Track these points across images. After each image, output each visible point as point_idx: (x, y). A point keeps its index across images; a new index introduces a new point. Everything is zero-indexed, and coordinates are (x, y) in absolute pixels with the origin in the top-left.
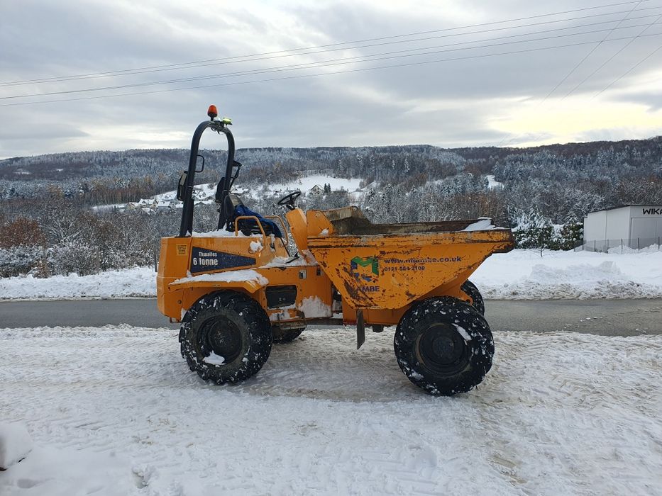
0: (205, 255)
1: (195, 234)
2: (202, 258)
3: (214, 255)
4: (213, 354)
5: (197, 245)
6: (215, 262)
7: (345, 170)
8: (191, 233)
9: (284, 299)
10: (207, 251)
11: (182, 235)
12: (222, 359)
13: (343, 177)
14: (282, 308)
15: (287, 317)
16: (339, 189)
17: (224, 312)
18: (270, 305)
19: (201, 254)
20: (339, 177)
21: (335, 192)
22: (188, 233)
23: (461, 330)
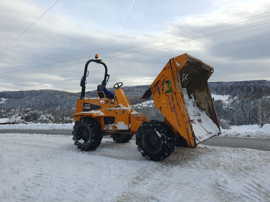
0: (87, 105)
1: (85, 98)
2: (86, 106)
3: (89, 105)
4: (82, 139)
5: (85, 102)
6: (89, 108)
7: (221, 92)
8: (84, 98)
9: (110, 122)
10: (87, 104)
11: (81, 98)
12: (84, 141)
13: (220, 95)
14: (109, 125)
15: (111, 128)
16: (218, 99)
17: (85, 124)
18: (105, 124)
20: (218, 94)
21: (216, 101)
22: (83, 98)
23: (157, 132)
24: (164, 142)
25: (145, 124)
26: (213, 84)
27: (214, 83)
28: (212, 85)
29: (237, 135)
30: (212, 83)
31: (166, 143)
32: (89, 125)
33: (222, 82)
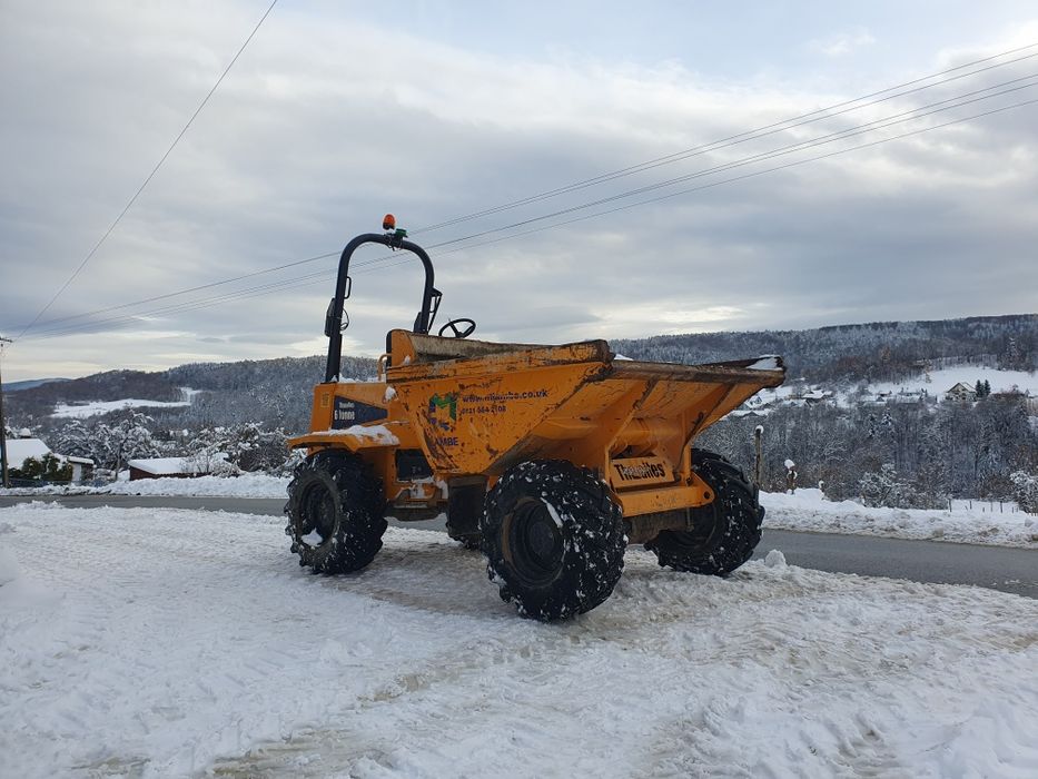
0: (345, 406)
1: (342, 379)
2: (343, 410)
3: (351, 405)
4: (314, 532)
5: (338, 392)
6: (350, 416)
7: (1023, 356)
8: (338, 377)
9: (420, 469)
10: (346, 400)
11: (328, 379)
12: (320, 539)
13: (1017, 369)
14: (415, 481)
15: (421, 494)
16: (1007, 389)
17: (321, 475)
18: (401, 475)
19: (342, 405)
20: (1009, 368)
21: (997, 396)
22: (334, 379)
23: (550, 508)
24: (572, 547)
25: (512, 477)
26: (984, 324)
27: (988, 319)
28: (983, 329)
29: (985, 534)
30: (980, 319)
31: (577, 549)
32: (334, 478)
33: (1026, 316)
